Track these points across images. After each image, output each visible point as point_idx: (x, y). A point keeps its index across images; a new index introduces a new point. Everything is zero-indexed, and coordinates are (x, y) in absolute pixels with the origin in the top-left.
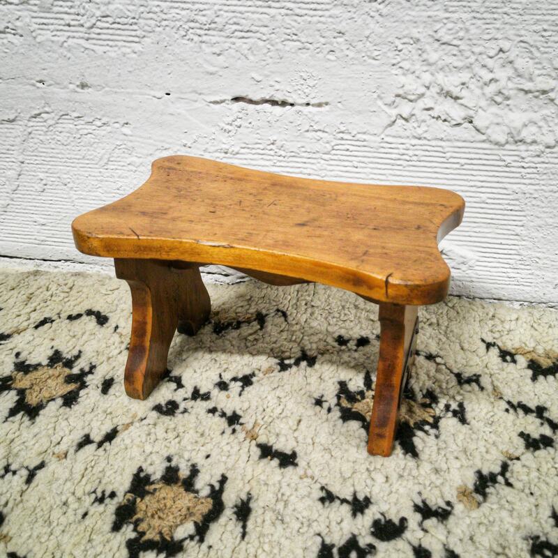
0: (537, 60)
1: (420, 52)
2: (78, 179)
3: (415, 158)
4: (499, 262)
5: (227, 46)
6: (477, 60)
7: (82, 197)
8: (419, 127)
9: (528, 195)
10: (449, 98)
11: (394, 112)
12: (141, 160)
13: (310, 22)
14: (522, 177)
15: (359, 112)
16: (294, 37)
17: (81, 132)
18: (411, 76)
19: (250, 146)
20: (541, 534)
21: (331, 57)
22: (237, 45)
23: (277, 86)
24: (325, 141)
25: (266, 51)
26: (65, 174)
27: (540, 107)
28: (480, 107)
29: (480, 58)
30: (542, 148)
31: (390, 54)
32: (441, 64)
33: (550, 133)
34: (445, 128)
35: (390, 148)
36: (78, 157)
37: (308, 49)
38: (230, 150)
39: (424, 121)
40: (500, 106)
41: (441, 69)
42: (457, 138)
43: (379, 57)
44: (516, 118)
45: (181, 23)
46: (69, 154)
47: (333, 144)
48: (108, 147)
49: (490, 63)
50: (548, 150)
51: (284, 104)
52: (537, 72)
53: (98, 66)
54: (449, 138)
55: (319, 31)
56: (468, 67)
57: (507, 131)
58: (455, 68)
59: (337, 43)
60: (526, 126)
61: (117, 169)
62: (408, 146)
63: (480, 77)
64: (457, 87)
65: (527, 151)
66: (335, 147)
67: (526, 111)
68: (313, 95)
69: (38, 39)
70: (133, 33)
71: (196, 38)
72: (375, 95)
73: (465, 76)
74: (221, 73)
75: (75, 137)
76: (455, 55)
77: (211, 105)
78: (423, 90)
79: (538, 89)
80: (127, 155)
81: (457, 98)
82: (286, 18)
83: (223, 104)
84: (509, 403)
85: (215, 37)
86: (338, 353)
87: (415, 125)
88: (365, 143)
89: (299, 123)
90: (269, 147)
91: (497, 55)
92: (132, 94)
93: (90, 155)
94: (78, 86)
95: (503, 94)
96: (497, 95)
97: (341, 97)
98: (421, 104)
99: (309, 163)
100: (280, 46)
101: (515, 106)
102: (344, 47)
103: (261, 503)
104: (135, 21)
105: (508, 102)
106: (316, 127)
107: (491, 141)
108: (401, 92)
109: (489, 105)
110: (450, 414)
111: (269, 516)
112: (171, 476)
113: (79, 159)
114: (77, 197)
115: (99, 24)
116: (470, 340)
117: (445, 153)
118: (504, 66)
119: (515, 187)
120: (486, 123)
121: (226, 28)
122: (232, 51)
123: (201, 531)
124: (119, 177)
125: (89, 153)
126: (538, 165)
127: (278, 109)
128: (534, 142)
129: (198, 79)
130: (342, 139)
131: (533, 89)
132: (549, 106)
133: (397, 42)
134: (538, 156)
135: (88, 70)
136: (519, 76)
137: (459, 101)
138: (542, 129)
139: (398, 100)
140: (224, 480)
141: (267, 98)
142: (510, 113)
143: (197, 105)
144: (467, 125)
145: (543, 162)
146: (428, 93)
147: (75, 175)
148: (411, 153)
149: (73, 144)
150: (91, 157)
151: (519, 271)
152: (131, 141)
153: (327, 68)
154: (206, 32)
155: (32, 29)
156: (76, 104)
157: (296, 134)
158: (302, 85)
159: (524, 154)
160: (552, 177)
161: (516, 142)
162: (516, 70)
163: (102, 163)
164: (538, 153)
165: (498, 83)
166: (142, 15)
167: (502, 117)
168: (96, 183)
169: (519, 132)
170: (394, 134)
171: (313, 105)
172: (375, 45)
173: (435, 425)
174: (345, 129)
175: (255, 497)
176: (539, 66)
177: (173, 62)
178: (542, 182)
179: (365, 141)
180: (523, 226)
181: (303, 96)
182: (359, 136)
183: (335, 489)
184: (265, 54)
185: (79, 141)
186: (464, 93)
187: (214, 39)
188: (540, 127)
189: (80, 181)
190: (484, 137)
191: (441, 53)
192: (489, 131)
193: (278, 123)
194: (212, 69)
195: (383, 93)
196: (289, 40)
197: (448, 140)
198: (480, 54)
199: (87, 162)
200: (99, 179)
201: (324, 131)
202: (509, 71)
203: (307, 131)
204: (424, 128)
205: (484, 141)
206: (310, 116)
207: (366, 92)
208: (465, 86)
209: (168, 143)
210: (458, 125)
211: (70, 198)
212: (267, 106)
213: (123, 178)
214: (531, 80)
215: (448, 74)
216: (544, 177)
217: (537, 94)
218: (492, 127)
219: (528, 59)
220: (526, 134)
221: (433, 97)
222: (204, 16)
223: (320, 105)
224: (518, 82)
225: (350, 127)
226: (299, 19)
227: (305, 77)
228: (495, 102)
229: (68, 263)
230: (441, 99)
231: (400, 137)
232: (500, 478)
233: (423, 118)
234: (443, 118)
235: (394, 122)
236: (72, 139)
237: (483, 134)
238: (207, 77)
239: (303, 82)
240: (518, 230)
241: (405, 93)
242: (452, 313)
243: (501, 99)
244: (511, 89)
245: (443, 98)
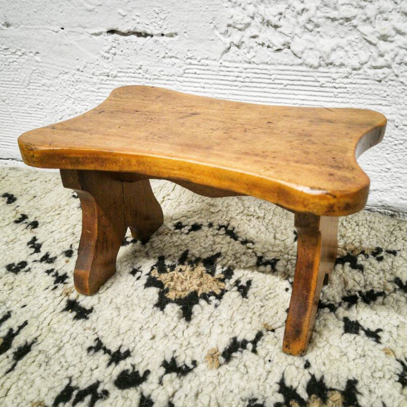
2: (11, 97)
3: (247, 80)
7: (15, 110)
8: (248, 52)
10: (270, 27)
11: (228, 40)
12: (51, 81)
14: (335, 97)
15: (201, 41)
17: (9, 60)
18: (238, 8)
19: (124, 70)
20: (260, 398)
23: (138, 20)
24: (178, 65)
26: (3, 93)
27: (346, 33)
28: (296, 35)
30: (350, 71)
33: (355, 57)
34: (269, 53)
35: (228, 71)
36: (9, 80)
38: (110, 74)
39: (251, 48)
40: (312, 33)
42: (279, 62)
44: (326, 44)
46: (4, 77)
47: (184, 68)
48: (27, 71)
50: (355, 72)
51: (146, 35)
52: (341, 2)
53: (14, 9)
54: (272, 62)
57: (319, 55)
60: (334, 50)
61: (35, 89)
62: (241, 69)
63: (294, 7)
64: (275, 16)
65: (337, 73)
66: (187, 71)
67: (334, 37)
68: (165, 26)
72: (212, 26)
73: (282, 7)
74: (96, 10)
75: (5, 65)
77: (93, 37)
78: (248, 20)
79: (342, 16)
80: (41, 78)
81: (276, 27)
83: (101, 36)
87: (245, 51)
88: (208, 68)
89: (157, 50)
90: (138, 71)
92: (39, 29)
93: (17, 78)
94: (3, 25)
95: (312, 22)
96: (308, 23)
97: (186, 27)
98: (249, 32)
99: (168, 84)
101: (324, 32)
105: (318, 29)
106: (170, 54)
107: (306, 65)
108: (231, 22)
109: (303, 32)
113: (10, 81)
114: (11, 110)
117: (270, 75)
119: (330, 104)
120: (301, 49)
124: (38, 95)
125: (16, 76)
126: (347, 86)
127: (142, 39)
128: (342, 65)
129: (81, 15)
130: (190, 64)
131: (338, 17)
132: (354, 32)
134: (347, 77)
135: (8, 12)
136: (325, 5)
137: (279, 29)
138: (349, 53)
139: (230, 29)
141: (132, 29)
142: (321, 39)
143: (83, 37)
144: (286, 50)
145: (351, 83)
146: (253, 23)
147: (9, 94)
148: (243, 75)
149: (5, 70)
150: (18, 80)
152: (42, 67)
153: (173, 3)
156: (4, 39)
157: (156, 60)
158: (156, 18)
159: (335, 76)
160: (360, 96)
161: (327, 65)
163: (25, 84)
164: (346, 75)
165: (308, 12)
167: (313, 42)
168: (23, 100)
169: (328, 56)
170: (230, 59)
171: (167, 36)
174: (192, 55)
177: (63, 3)
178: (352, 101)
179: (207, 65)
181: (158, 27)
182: (203, 61)
185: (8, 67)
186: (282, 22)
188: (346, 51)
189: (13, 98)
190: (300, 61)
192: (304, 56)
193: (142, 51)
194: (90, 7)
195: (218, 24)
197: (272, 64)
199: (16, 83)
200: (25, 96)
201: (176, 58)
202: (318, 2)
203: (164, 57)
204: (252, 53)
205: (301, 64)
206: (164, 44)
207: (204, 22)
208: (282, 16)
209: (66, 68)
210: (279, 50)
211: (8, 112)
212: (134, 37)
213: (41, 96)
214: (335, 9)
215: (268, 5)
216: (353, 96)
217: (341, 21)
218: (306, 51)
220: (334, 58)
221: (257, 26)
223: (171, 35)
224: (325, 11)
225: (195, 54)
227: (157, 11)
228: (308, 29)
229: (14, 161)
230: (264, 28)
231: (234, 62)
232: (250, 346)
233: (251, 44)
234: (266, 44)
235: (229, 49)
236: (4, 66)
237: (300, 58)
238: (88, 13)
239: (156, 15)
241: (234, 23)
243: (312, 26)
244: (320, 18)
245: (265, 27)
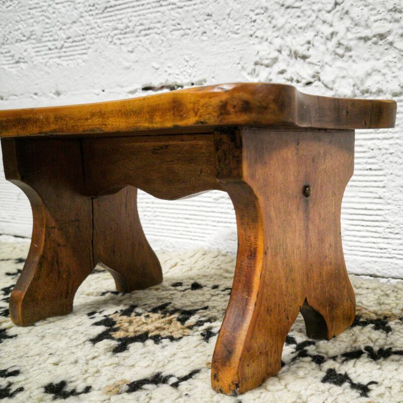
0: (371, 7)
1: (270, 19)
4: (368, 231)
5: (135, 44)
6: (317, 17)
9: (384, 151)
10: (299, 59)
13: (187, 11)
14: (375, 132)
16: (179, 27)
21: (204, 38)
22: (143, 41)
23: (170, 71)
25: (160, 42)
27: (382, 54)
28: (326, 63)
29: (320, 15)
31: (248, 27)
32: (288, 27)
33: (395, 79)
37: (188, 34)
40: (343, 58)
41: (289, 32)
43: (238, 31)
44: (359, 68)
45: (109, 32)
49: (328, 17)
52: (373, 18)
53: (65, 76)
55: (194, 17)
56: (311, 26)
57: (352, 82)
58: (300, 28)
59: (208, 25)
60: (369, 75)
63: (322, 33)
64: (302, 45)
67: (368, 60)
68: (194, 74)
70: (83, 47)
71: (118, 42)
72: (240, 66)
73: (309, 35)
74: (133, 67)
76: (299, 17)
78: (276, 54)
79: (374, 33)
81: (304, 57)
82: (172, 12)
83: (136, 93)
85: (130, 38)
91: (333, 9)
94: (54, 94)
95: (342, 45)
96: (338, 47)
97: (214, 72)
98: (277, 68)
100: (169, 36)
101: (358, 56)
102: (212, 27)
104: (83, 38)
105: (350, 54)
108: (257, 59)
109: (334, 59)
115: (66, 45)
118: (342, 18)
119: (370, 143)
120: (332, 78)
121: (135, 29)
122: (139, 47)
128: (380, 91)
129: (120, 74)
131: (370, 35)
132: (391, 51)
133: (252, 15)
135: (59, 80)
136: (356, 25)
137: (308, 60)
138: (387, 76)
139: (257, 67)
144: (317, 83)
146: (281, 57)
151: (389, 241)
153: (202, 48)
154: (124, 36)
158: (186, 66)
161: (363, 93)
162: (352, 19)
165: (338, 36)
166: (88, 32)
167: (345, 69)
169: (362, 82)
171: (196, 84)
172: (235, 20)
176: (374, 12)
177: (105, 64)
180: (384, 187)
181: (187, 76)
184: (160, 45)
186: (311, 52)
187: (128, 40)
188: (384, 75)
190: (332, 93)
191: (287, 17)
192: (336, 86)
194: (127, 64)
195: (246, 63)
196: (175, 30)
198: (320, 11)
202: (347, 22)
207: (232, 64)
208: (311, 45)
214: (367, 26)
215: (295, 36)
217: (374, 39)
218: (338, 80)
219: (363, 7)
221: (285, 60)
222: (122, 23)
223: (200, 83)
224: (356, 31)
226: (180, 10)
227: (188, 59)
228: (338, 54)
230: (293, 61)
234: (295, 79)
237: (332, 89)
238: (126, 71)
239: (186, 63)
240: (380, 192)
241: (260, 59)
243: (343, 51)
244: (351, 40)
245: (294, 59)
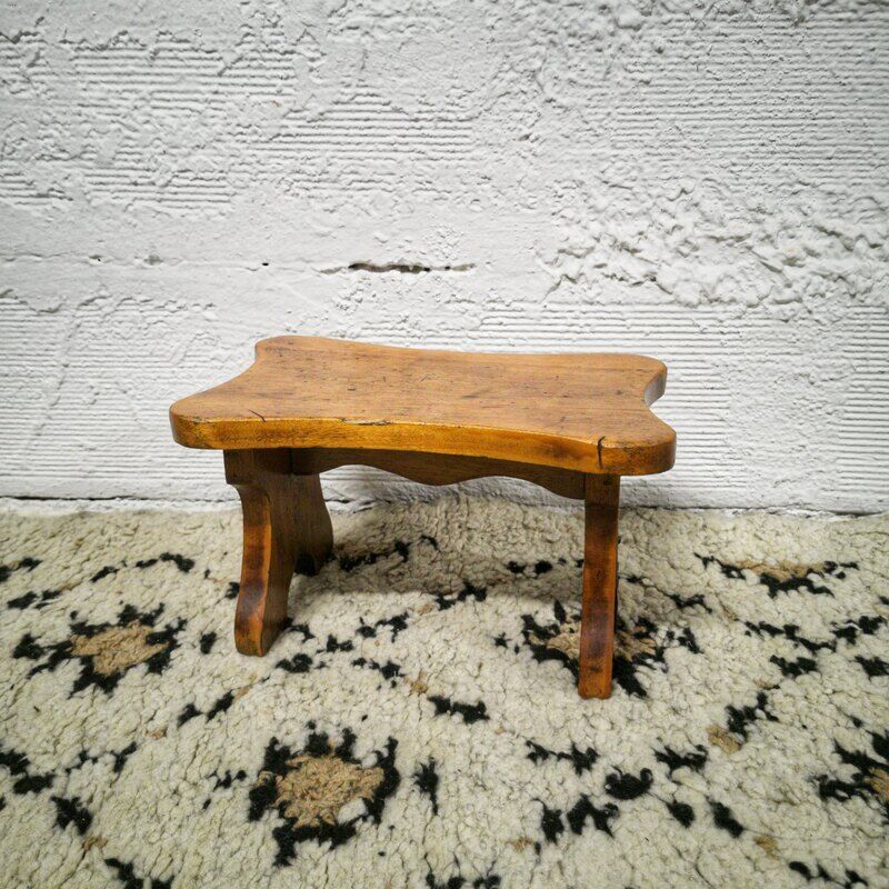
0: (727, 201)
1: (585, 197)
2: (142, 383)
3: (587, 329)
4: (703, 458)
5: (342, 200)
6: (655, 204)
7: (147, 407)
8: (590, 289)
9: (731, 368)
10: (624, 251)
11: (558, 272)
12: (229, 352)
13: (447, 167)
14: (722, 346)
15: (515, 274)
16: (428, 186)
17: (148, 320)
18: (575, 226)
19: (374, 326)
21: (476, 207)
22: (356, 198)
23: (408, 247)
24: (471, 313)
25: (393, 203)
26: (125, 377)
27: (736, 257)
28: (663, 261)
29: (658, 201)
30: (743, 307)
31: (549, 202)
32: (611, 210)
33: (750, 289)
34: (623, 289)
35: (556, 318)
36: (144, 353)
37: (446, 199)
38: (349, 333)
39: (595, 281)
40: (687, 258)
41: (613, 217)
42: (637, 300)
43: (535, 205)
44: (709, 272)
45: (283, 175)
46: (131, 350)
47: (482, 317)
48: (184, 337)
49: (671, 207)
50: (750, 310)
51: (417, 269)
52: (729, 215)
53: (174, 234)
54: (627, 300)
55: (458, 176)
56: (645, 214)
57: (700, 289)
58: (629, 214)
59: (483, 190)
60: (720, 281)
61: (196, 366)
62: (577, 313)
63: (660, 224)
64: (633, 237)
65: (725, 312)
66: (486, 321)
67: (719, 263)
68: (455, 256)
69: (94, 203)
70: (221, 190)
71: (303, 193)
72: (533, 252)
73: (642, 224)
74: (334, 234)
75: (140, 328)
76: (628, 199)
77: (323, 275)
78: (592, 243)
79: (731, 235)
80: (210, 348)
81: (634, 251)
82: (417, 163)
83: (338, 273)
84: (748, 624)
85: (327, 190)
86: (513, 582)
87: (585, 286)
88: (522, 314)
89: (438, 292)
90: (399, 326)
91: (678, 197)
92: (219, 266)
93: (160, 350)
94: (146, 260)
95: (690, 243)
96: (682, 245)
97: (490, 257)
98: (591, 260)
99: (452, 344)
100: (410, 197)
101: (705, 257)
102: (491, 195)
103: (450, 768)
104: (223, 175)
105: (697, 253)
106: (459, 297)
107: (679, 302)
108: (565, 246)
109: (674, 258)
110: (676, 643)
111: (464, 783)
112: (317, 746)
113: (145, 356)
114: (139, 407)
115: (175, 180)
116: (681, 555)
117: (624, 320)
118: (688, 210)
119: (715, 358)
120: (673, 280)
121: (341, 178)
122: (349, 206)
123: (375, 809)
124: (199, 377)
125: (159, 347)
126: (739, 330)
127: (408, 277)
128: (733, 301)
129: (305, 243)
130: (493, 310)
131: (726, 236)
132: (746, 255)
133: (557, 187)
134: (739, 318)
135: (161, 239)
136: (707, 221)
137: (638, 255)
138: (741, 284)
139: (562, 256)
140: (392, 744)
141: (396, 262)
142: (699, 266)
143: (304, 276)
144: (648, 283)
145: (746, 325)
146: (598, 246)
147: (139, 378)
148: (581, 322)
149: (137, 336)
150: (162, 353)
151: (728, 467)
152: (216, 328)
153: (471, 222)
154: (317, 184)
155: (86, 190)
156: (144, 284)
157: (432, 306)
158: (440, 243)
159: (722, 317)
160: (758, 343)
161: (711, 302)
162: (703, 213)
163: (176, 359)
164: (739, 314)
165: (683, 230)
166: (233, 168)
167: (689, 271)
168: (167, 387)
169: (714, 289)
170: (559, 299)
171: (455, 269)
172: (529, 191)
173: (659, 657)
174: (496, 296)
175: (441, 762)
176: (730, 208)
177: (273, 224)
178: (746, 351)
179: (522, 310)
180: (728, 408)
181: (441, 257)
182: (515, 305)
183: (546, 742)
184: (391, 208)
185: (146, 332)
186: (642, 245)
187: (326, 193)
188: (738, 282)
189: (147, 385)
190: (671, 298)
191: (611, 198)
192: (677, 290)
193: (411, 295)
194: (323, 230)
195: (543, 249)
196: (421, 189)
197: (627, 304)
198: (659, 196)
199: (157, 359)
200: (171, 380)
201: (469, 302)
202: (695, 216)
203: (448, 302)
204: (596, 289)
205: (671, 303)
206: (451, 282)
207: (521, 247)
208: (642, 236)
209: (264, 328)
210: (638, 283)
211: (131, 410)
212: (396, 273)
213: (204, 377)
214: (722, 224)
215: (622, 222)
216: (749, 343)
217: (731, 241)
218: (681, 283)
219: (717, 200)
220: (720, 291)
221: (605, 251)
222: (313, 165)
223: (463, 268)
224: (707, 228)
225: (502, 294)
226: (433, 163)
227: (444, 234)
228: (682, 254)
229: (126, 501)
230: (615, 253)
231: (567, 303)
233: (594, 277)
234: (619, 276)
235: (558, 284)
236: (136, 330)
237: (670, 294)
238: (318, 240)
239: (440, 240)
240: (723, 413)
241: (571, 247)
242: (651, 527)
243: (687, 249)
244: (699, 237)
245: (617, 251)
